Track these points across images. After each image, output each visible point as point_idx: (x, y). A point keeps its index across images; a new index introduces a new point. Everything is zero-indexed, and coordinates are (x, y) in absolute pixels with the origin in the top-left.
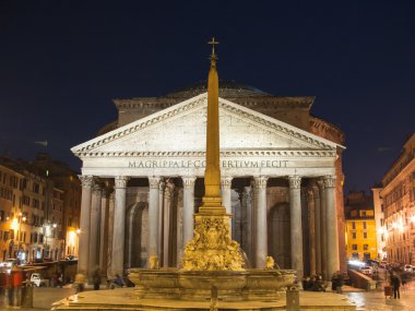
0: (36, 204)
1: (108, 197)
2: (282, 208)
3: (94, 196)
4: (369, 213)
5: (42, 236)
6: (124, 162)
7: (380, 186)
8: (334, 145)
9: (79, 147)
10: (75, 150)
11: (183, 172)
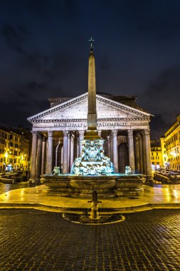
0: (16, 146)
1: (45, 141)
2: (123, 145)
3: (39, 141)
4: (159, 148)
5: (19, 160)
6: (52, 124)
7: (164, 137)
8: (149, 115)
9: (31, 118)
10: (29, 119)
11: (78, 129)
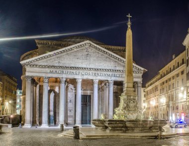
10: (22, 62)
11: (76, 77)
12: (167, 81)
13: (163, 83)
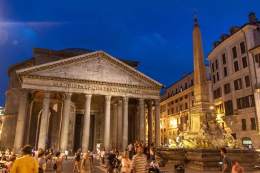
6: (51, 82)
8: (161, 85)
11: (85, 92)
12: (177, 101)
13: (172, 103)
